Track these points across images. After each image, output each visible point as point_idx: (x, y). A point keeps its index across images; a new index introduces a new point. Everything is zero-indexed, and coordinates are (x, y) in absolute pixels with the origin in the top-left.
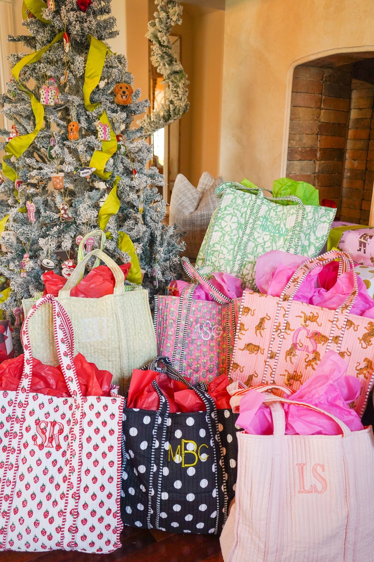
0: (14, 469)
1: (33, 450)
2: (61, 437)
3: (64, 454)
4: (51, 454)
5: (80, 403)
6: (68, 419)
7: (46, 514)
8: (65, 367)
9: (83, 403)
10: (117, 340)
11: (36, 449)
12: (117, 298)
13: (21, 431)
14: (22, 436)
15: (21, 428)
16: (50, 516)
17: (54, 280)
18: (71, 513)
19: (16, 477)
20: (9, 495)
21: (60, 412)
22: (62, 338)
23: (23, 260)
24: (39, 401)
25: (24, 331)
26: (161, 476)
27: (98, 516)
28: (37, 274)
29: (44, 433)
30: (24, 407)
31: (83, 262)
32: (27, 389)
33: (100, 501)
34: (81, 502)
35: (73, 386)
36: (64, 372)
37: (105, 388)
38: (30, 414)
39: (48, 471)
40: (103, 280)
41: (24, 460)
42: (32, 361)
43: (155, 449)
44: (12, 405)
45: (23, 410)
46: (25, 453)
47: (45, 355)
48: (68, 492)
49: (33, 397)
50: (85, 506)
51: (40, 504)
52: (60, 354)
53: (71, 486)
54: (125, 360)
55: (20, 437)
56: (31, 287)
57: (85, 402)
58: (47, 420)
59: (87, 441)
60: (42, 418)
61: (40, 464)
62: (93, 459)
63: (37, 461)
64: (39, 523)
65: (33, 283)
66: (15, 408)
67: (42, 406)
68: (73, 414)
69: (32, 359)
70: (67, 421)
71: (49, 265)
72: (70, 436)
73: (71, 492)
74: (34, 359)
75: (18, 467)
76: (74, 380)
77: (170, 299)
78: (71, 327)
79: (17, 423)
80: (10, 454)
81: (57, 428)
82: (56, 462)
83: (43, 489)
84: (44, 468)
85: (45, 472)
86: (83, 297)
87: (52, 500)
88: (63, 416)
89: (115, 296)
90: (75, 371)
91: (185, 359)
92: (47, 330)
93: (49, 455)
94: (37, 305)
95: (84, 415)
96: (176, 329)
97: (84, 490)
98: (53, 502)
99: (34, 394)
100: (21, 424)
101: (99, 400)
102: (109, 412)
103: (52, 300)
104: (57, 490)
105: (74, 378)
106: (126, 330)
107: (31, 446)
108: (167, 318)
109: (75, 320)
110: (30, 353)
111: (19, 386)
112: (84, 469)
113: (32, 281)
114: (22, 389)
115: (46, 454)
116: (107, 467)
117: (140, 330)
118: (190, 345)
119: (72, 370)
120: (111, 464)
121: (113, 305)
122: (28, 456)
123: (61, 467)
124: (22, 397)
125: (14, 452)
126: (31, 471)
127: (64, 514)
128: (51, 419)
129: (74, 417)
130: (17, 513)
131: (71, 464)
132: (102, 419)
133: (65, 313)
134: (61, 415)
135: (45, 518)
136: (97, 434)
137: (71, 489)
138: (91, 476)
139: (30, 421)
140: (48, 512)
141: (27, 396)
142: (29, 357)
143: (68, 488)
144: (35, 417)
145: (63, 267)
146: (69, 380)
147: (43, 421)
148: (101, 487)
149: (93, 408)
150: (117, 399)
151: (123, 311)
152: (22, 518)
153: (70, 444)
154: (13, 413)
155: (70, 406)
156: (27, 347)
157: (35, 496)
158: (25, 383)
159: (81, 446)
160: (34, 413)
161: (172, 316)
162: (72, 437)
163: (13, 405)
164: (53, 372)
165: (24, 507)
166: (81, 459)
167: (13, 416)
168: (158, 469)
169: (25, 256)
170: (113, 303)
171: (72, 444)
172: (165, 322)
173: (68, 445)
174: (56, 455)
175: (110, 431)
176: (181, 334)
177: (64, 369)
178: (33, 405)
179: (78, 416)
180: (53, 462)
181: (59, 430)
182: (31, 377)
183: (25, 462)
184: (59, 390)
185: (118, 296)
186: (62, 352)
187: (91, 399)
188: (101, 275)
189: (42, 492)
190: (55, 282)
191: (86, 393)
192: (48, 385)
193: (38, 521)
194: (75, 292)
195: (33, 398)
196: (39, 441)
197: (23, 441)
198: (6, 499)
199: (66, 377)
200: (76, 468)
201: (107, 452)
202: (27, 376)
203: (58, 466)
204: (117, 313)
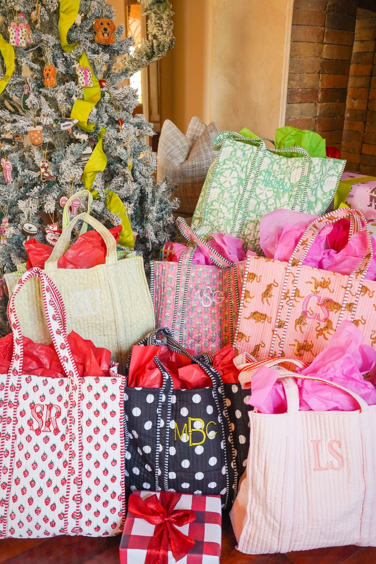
0: (10, 455)
1: (29, 435)
2: (59, 420)
3: (63, 438)
4: (49, 439)
5: (78, 384)
6: (65, 401)
7: (47, 501)
8: (59, 347)
9: (81, 384)
10: (112, 313)
11: (33, 434)
12: (110, 267)
13: (15, 416)
14: (17, 421)
15: (15, 413)
16: (51, 503)
18: (73, 499)
19: (13, 464)
20: (7, 482)
21: (56, 394)
22: (54, 315)
23: (2, 225)
24: (32, 384)
25: (11, 309)
26: (167, 456)
27: (102, 500)
28: (19, 240)
29: (40, 417)
30: (17, 390)
31: (68, 227)
32: (18, 371)
33: (104, 485)
34: (84, 488)
35: (69, 366)
36: (58, 351)
37: (105, 367)
38: (24, 397)
39: (47, 456)
40: (93, 247)
41: (21, 447)
42: (22, 341)
43: (160, 429)
44: (3, 389)
45: (16, 393)
46: (21, 438)
47: (35, 333)
48: (69, 478)
49: (26, 379)
50: (89, 491)
51: (40, 491)
52: (52, 332)
53: (72, 471)
54: (122, 334)
55: (15, 423)
56: (12, 255)
57: (82, 383)
58: (42, 403)
59: (87, 424)
60: (37, 401)
61: (38, 450)
62: (94, 442)
63: (34, 447)
64: (40, 511)
65: (15, 251)
66: (7, 392)
67: (36, 388)
68: (70, 396)
69: (21, 338)
70: (65, 404)
71: (31, 230)
72: (68, 419)
73: (72, 478)
74: (24, 338)
75: (14, 453)
76: (70, 360)
77: (167, 265)
78: (61, 301)
79: (11, 407)
80: (5, 440)
81: (54, 411)
82: (55, 447)
83: (42, 475)
84: (42, 454)
85: (44, 457)
86: (72, 268)
87: (53, 486)
88: (60, 398)
89: (107, 266)
90: (70, 350)
91: (185, 328)
92: (35, 306)
93: (46, 440)
94: (23, 279)
95: (82, 397)
96: (175, 297)
97: (87, 475)
98: (54, 489)
99: (27, 376)
100: (15, 409)
101: (97, 380)
102: (109, 393)
103: (39, 273)
104: (57, 475)
105: (69, 357)
106: (121, 301)
107: (28, 431)
108: (165, 286)
109: (65, 294)
110: (19, 332)
111: (10, 368)
112: (85, 453)
113: (14, 249)
114: (13, 371)
115: (44, 439)
116: (110, 451)
117: (137, 300)
118: (191, 313)
119: (66, 349)
120: (114, 446)
121: (106, 275)
122: (25, 442)
123: (60, 452)
124: (14, 380)
125: (9, 438)
126: (29, 458)
127: (67, 500)
128: (47, 402)
129: (72, 399)
130: (16, 500)
131: (71, 448)
132: (101, 400)
133: (54, 287)
134: (58, 398)
135: (47, 505)
136: (97, 416)
137: (72, 475)
138: (93, 460)
139: (24, 405)
140: (49, 498)
141: (19, 378)
142: (18, 337)
143: (69, 473)
144: (29, 401)
145: (47, 231)
146: (64, 360)
147: (39, 405)
148: (104, 472)
149: (91, 389)
150: (117, 378)
151: (117, 281)
152: (21, 505)
153: (69, 427)
154: (5, 397)
155: (66, 388)
156: (15, 326)
157: (35, 483)
158: (16, 364)
159: (81, 429)
160: (28, 396)
161: (170, 283)
162: (70, 420)
163: (5, 389)
164: (46, 351)
165: (23, 494)
166: (81, 443)
167: (5, 400)
168: (164, 449)
169: (4, 220)
170: (105, 273)
171: (71, 428)
172: (162, 290)
173: (67, 428)
174: (55, 439)
175: (111, 413)
176: (181, 302)
177: (57, 349)
178: (27, 388)
179: (76, 398)
180: (51, 447)
181: (56, 414)
182: (22, 358)
183: (22, 448)
184: (53, 370)
185: (110, 266)
186: (54, 330)
187: (90, 380)
188: (90, 242)
189: (42, 478)
190: (39, 252)
191: (83, 374)
192: (41, 365)
193: (39, 508)
194: (63, 264)
195: (26, 381)
196: (36, 426)
197: (18, 426)
198: (4, 487)
199: (60, 356)
200: (77, 452)
201: (109, 434)
202: (18, 357)
203: (57, 451)
204: (110, 284)
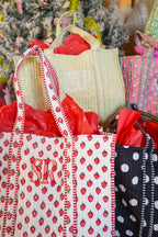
0: (14, 203)
1: (29, 186)
2: (55, 173)
3: (59, 189)
5: (71, 142)
6: (60, 157)
8: (54, 110)
9: (74, 141)
10: (95, 89)
11: (33, 185)
13: (18, 169)
14: (19, 173)
15: (18, 166)
19: (16, 211)
20: (11, 227)
21: (53, 151)
22: (50, 85)
24: (32, 141)
25: (16, 78)
26: (153, 209)
29: (39, 171)
30: (19, 147)
32: (21, 130)
33: (97, 234)
34: (79, 236)
35: (64, 126)
36: (54, 114)
37: (94, 127)
38: (25, 153)
39: (45, 205)
40: (79, 43)
41: (23, 196)
43: (146, 184)
44: (8, 145)
45: (19, 149)
46: (23, 188)
48: (65, 226)
49: (27, 137)
52: (49, 100)
53: (67, 220)
54: (102, 108)
55: (17, 174)
57: (76, 141)
58: (41, 158)
59: (81, 177)
60: (37, 157)
61: (37, 199)
62: (87, 194)
63: (34, 197)
66: (11, 148)
67: (35, 145)
68: (65, 152)
69: (23, 103)
70: (60, 159)
72: (63, 172)
73: (68, 226)
74: (26, 105)
75: (17, 201)
76: (64, 121)
77: (133, 59)
79: (14, 161)
80: (9, 190)
81: (51, 165)
82: (52, 197)
83: (41, 222)
84: (41, 203)
85: (43, 206)
87: (51, 232)
88: (56, 154)
89: (92, 52)
90: (64, 113)
93: (45, 190)
94: (25, 55)
95: (75, 153)
97: (81, 225)
98: (52, 235)
99: (28, 135)
100: (17, 162)
101: (90, 138)
102: (101, 150)
104: (54, 223)
105: (63, 119)
106: (102, 81)
107: (28, 183)
108: (132, 74)
110: (21, 98)
111: (14, 128)
112: (79, 204)
114: (16, 130)
115: (42, 190)
116: (102, 203)
118: (149, 95)
119: (61, 112)
120: (106, 199)
122: (26, 192)
123: (57, 201)
124: (17, 138)
125: (13, 188)
126: (29, 206)
128: (44, 157)
129: (66, 155)
131: (66, 199)
132: (94, 156)
133: (50, 65)
134: (54, 154)
136: (90, 171)
137: (68, 223)
139: (25, 159)
141: (21, 136)
142: (21, 102)
143: (65, 221)
144: (30, 156)
146: (59, 121)
147: (38, 159)
148: (97, 222)
149: (84, 146)
150: (108, 136)
153: (64, 180)
154: (10, 152)
155: (61, 145)
156: (18, 93)
157: (35, 229)
158: (19, 125)
159: (75, 183)
160: (29, 152)
161: (136, 71)
162: (65, 173)
164: (44, 116)
166: (76, 195)
167: (9, 155)
168: (150, 202)
170: (91, 58)
171: (66, 180)
173: (62, 180)
174: (52, 190)
175: (103, 168)
178: (27, 145)
179: (70, 153)
180: (49, 197)
181: (53, 167)
182: (24, 120)
186: (51, 97)
187: (82, 138)
189: (41, 225)
191: (76, 132)
192: (39, 127)
195: (27, 139)
196: (35, 178)
197: (21, 178)
199: (56, 118)
200: (72, 203)
201: (101, 187)
202: (20, 119)
203: (54, 200)
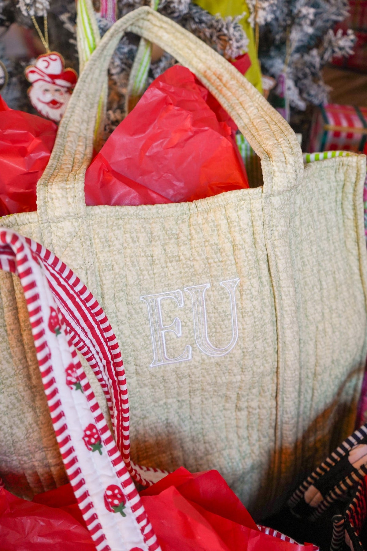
10: (271, 350)
17: (9, 132)
31: (99, 57)
40: (194, 124)
54: (289, 402)
92: (14, 343)
106: (297, 309)
117: (336, 298)
121: (259, 228)
133: (78, 288)
145: (32, 77)
170: (258, 223)
185: (279, 193)
186: (97, 494)
188: (181, 104)
190: (14, 141)
194: (102, 187)
204: (272, 258)
